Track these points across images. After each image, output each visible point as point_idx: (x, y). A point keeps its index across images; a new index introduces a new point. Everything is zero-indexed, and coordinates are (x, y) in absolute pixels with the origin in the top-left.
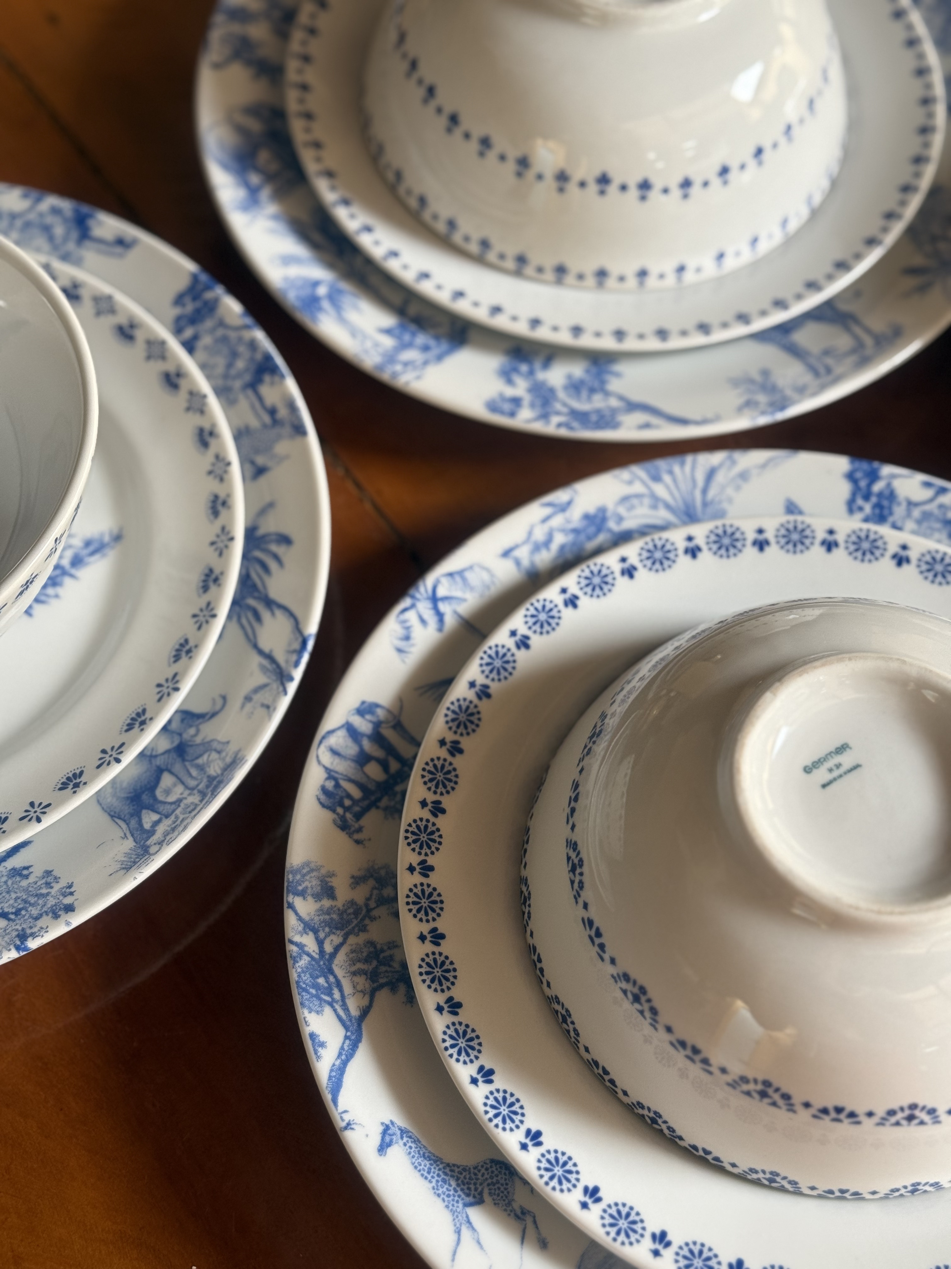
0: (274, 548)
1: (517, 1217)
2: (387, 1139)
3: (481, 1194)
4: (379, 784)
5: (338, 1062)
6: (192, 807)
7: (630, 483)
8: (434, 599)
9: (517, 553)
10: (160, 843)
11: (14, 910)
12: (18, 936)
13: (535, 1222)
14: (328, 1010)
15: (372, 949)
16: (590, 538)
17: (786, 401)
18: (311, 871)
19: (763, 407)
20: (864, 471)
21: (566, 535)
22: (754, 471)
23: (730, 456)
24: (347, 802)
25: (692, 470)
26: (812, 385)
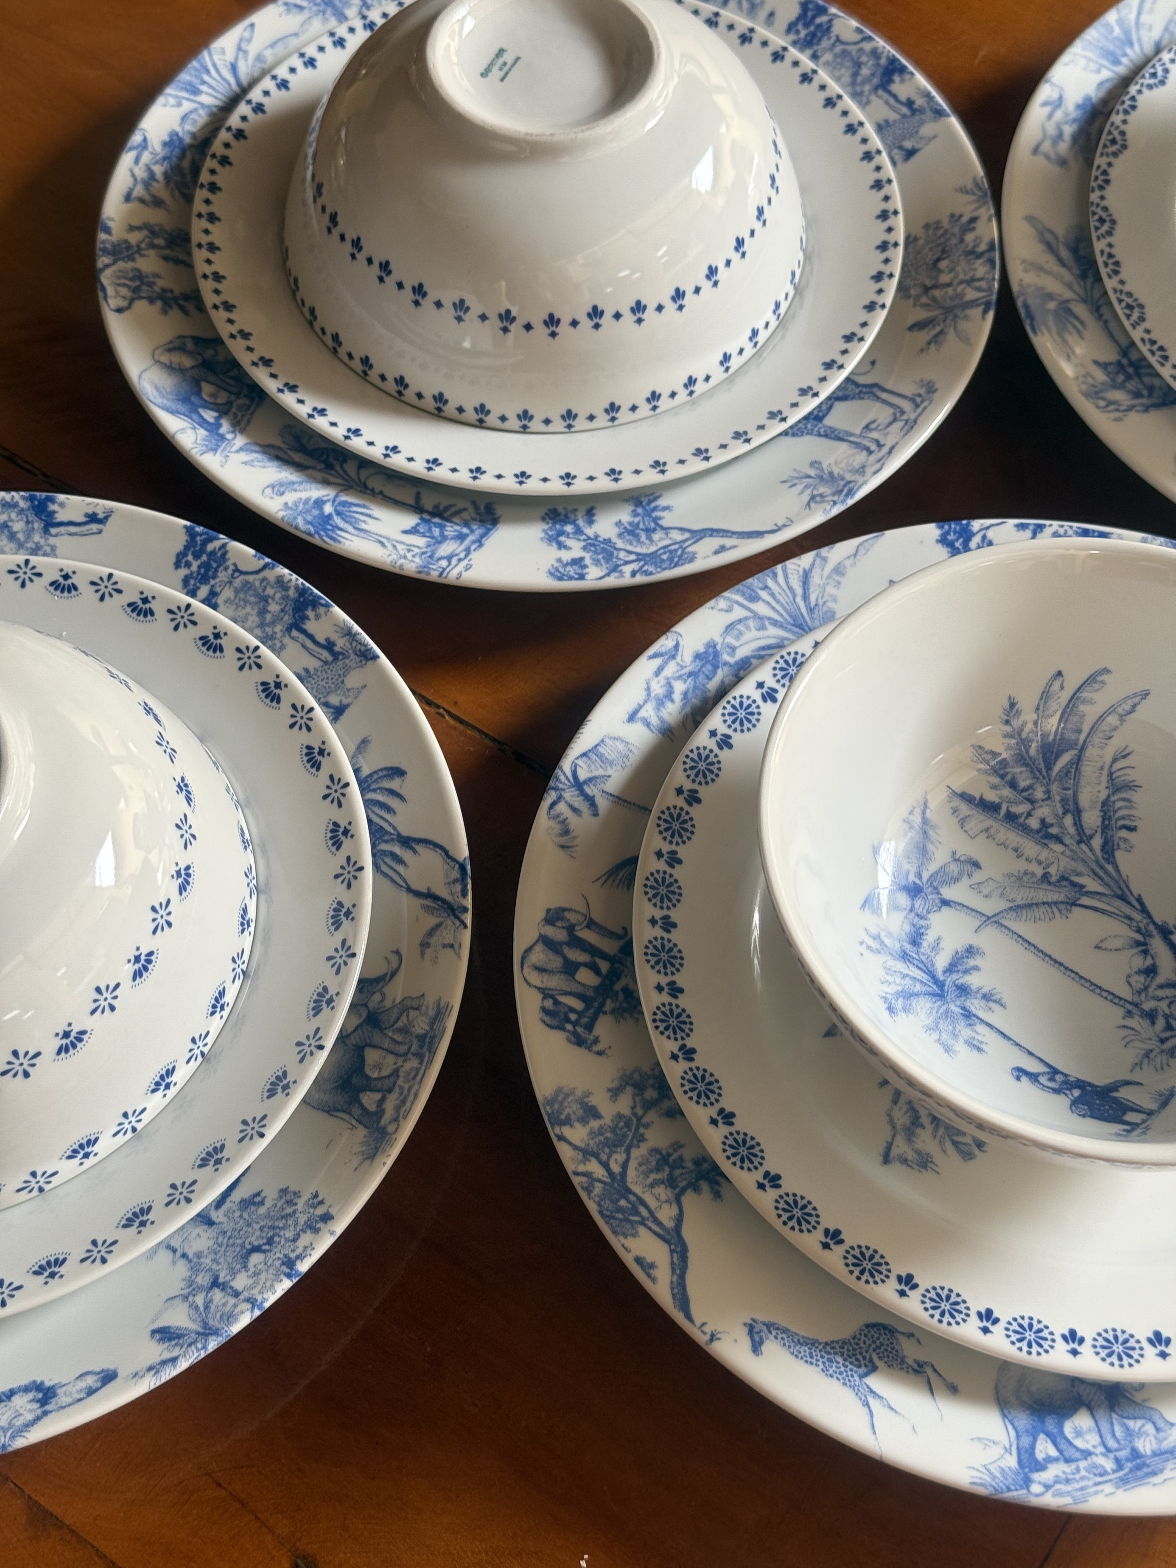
0: (386, 784)
1: (916, 1371)
2: (757, 1338)
3: (871, 1360)
4: (596, 989)
5: (675, 1278)
6: (414, 1073)
7: (729, 610)
8: (578, 785)
9: (642, 714)
10: (396, 1120)
11: (265, 1241)
12: (283, 1264)
13: (936, 1371)
14: (642, 1230)
15: (658, 1157)
16: (709, 678)
17: (851, 485)
18: (567, 1096)
19: (830, 498)
20: (955, 532)
21: (685, 681)
22: (848, 563)
23: (817, 555)
24: (573, 1017)
25: (786, 577)
26: (869, 463)
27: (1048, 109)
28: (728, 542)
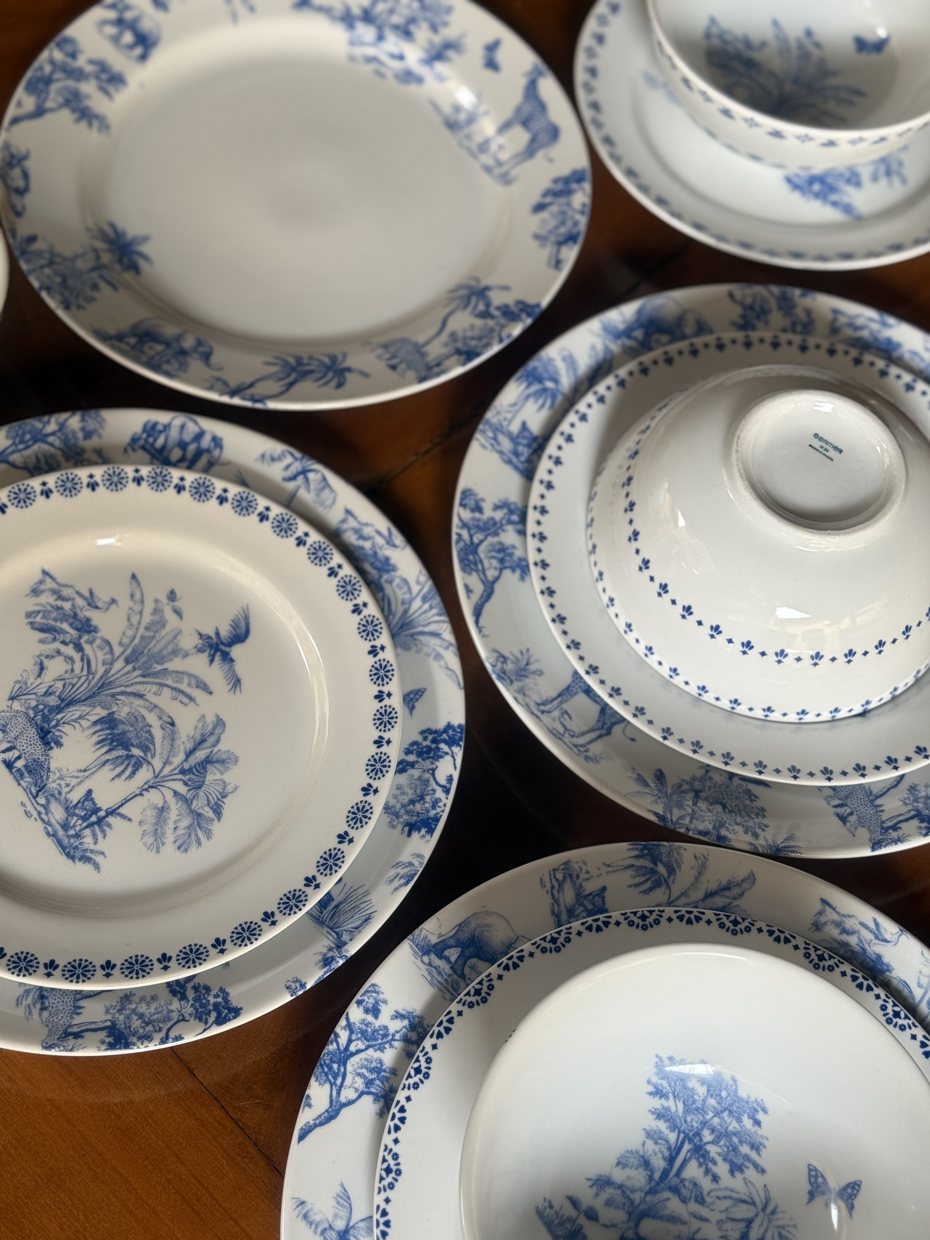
7: (418, 583)
8: (304, 472)
9: (350, 519)
11: (67, 285)
12: (49, 287)
14: (9, 442)
16: (372, 565)
17: (508, 681)
18: (100, 423)
19: (499, 665)
20: (454, 735)
21: (371, 549)
22: (442, 663)
23: (451, 644)
24: (151, 440)
25: (436, 622)
26: (527, 700)
27: (872, 926)
28: (476, 597)
